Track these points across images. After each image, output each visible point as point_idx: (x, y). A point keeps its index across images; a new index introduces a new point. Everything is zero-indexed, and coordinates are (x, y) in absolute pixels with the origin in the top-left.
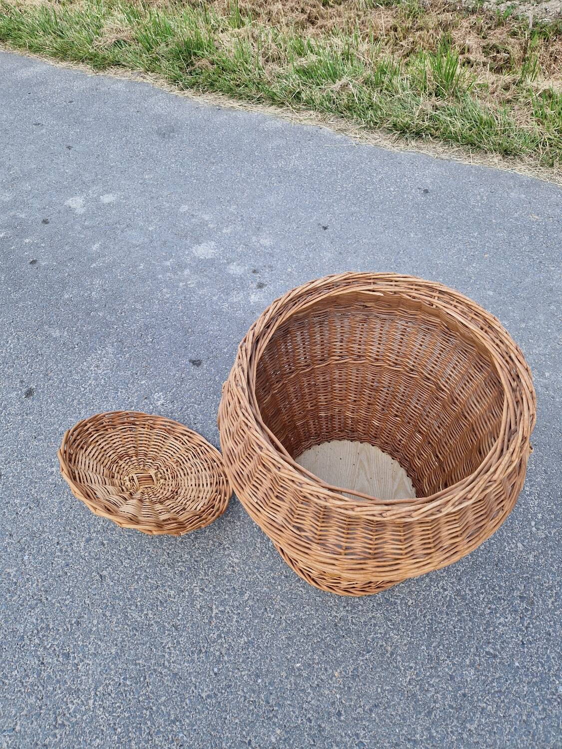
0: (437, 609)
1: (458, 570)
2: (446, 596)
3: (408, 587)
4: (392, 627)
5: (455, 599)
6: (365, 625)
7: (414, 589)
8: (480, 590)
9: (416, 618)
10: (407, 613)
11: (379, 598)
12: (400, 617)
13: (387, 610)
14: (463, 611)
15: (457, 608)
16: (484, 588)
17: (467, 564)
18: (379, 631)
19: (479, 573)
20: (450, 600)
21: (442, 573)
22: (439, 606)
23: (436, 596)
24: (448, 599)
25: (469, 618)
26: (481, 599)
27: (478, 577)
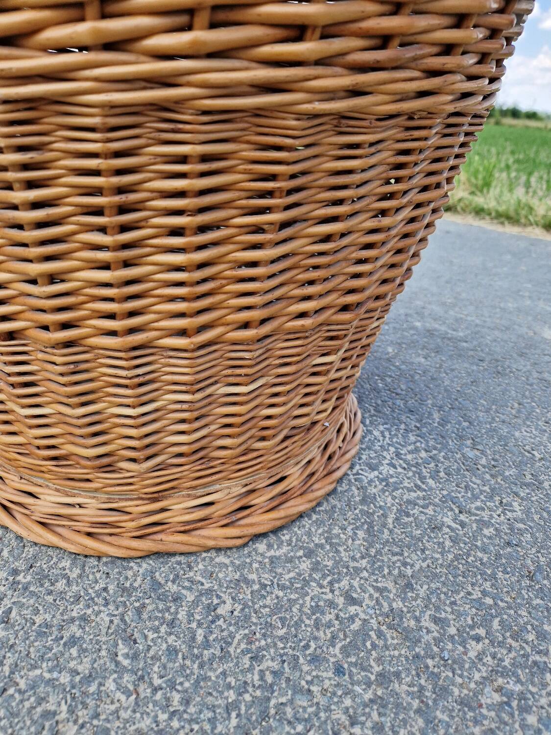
0: (307, 647)
1: (405, 564)
2: (352, 619)
3: (238, 568)
4: (126, 662)
5: (380, 634)
6: (41, 634)
7: (254, 576)
8: (472, 627)
9: (225, 656)
10: (200, 633)
11: (135, 575)
12: (171, 639)
13: (139, 611)
14: (397, 675)
15: (379, 660)
16: (486, 623)
17: (438, 556)
18: (72, 664)
19: (473, 585)
20: (364, 633)
21: (353, 559)
22: (316, 639)
23: (316, 609)
24: (356, 626)
25: (416, 704)
26: (472, 654)
27: (469, 593)
